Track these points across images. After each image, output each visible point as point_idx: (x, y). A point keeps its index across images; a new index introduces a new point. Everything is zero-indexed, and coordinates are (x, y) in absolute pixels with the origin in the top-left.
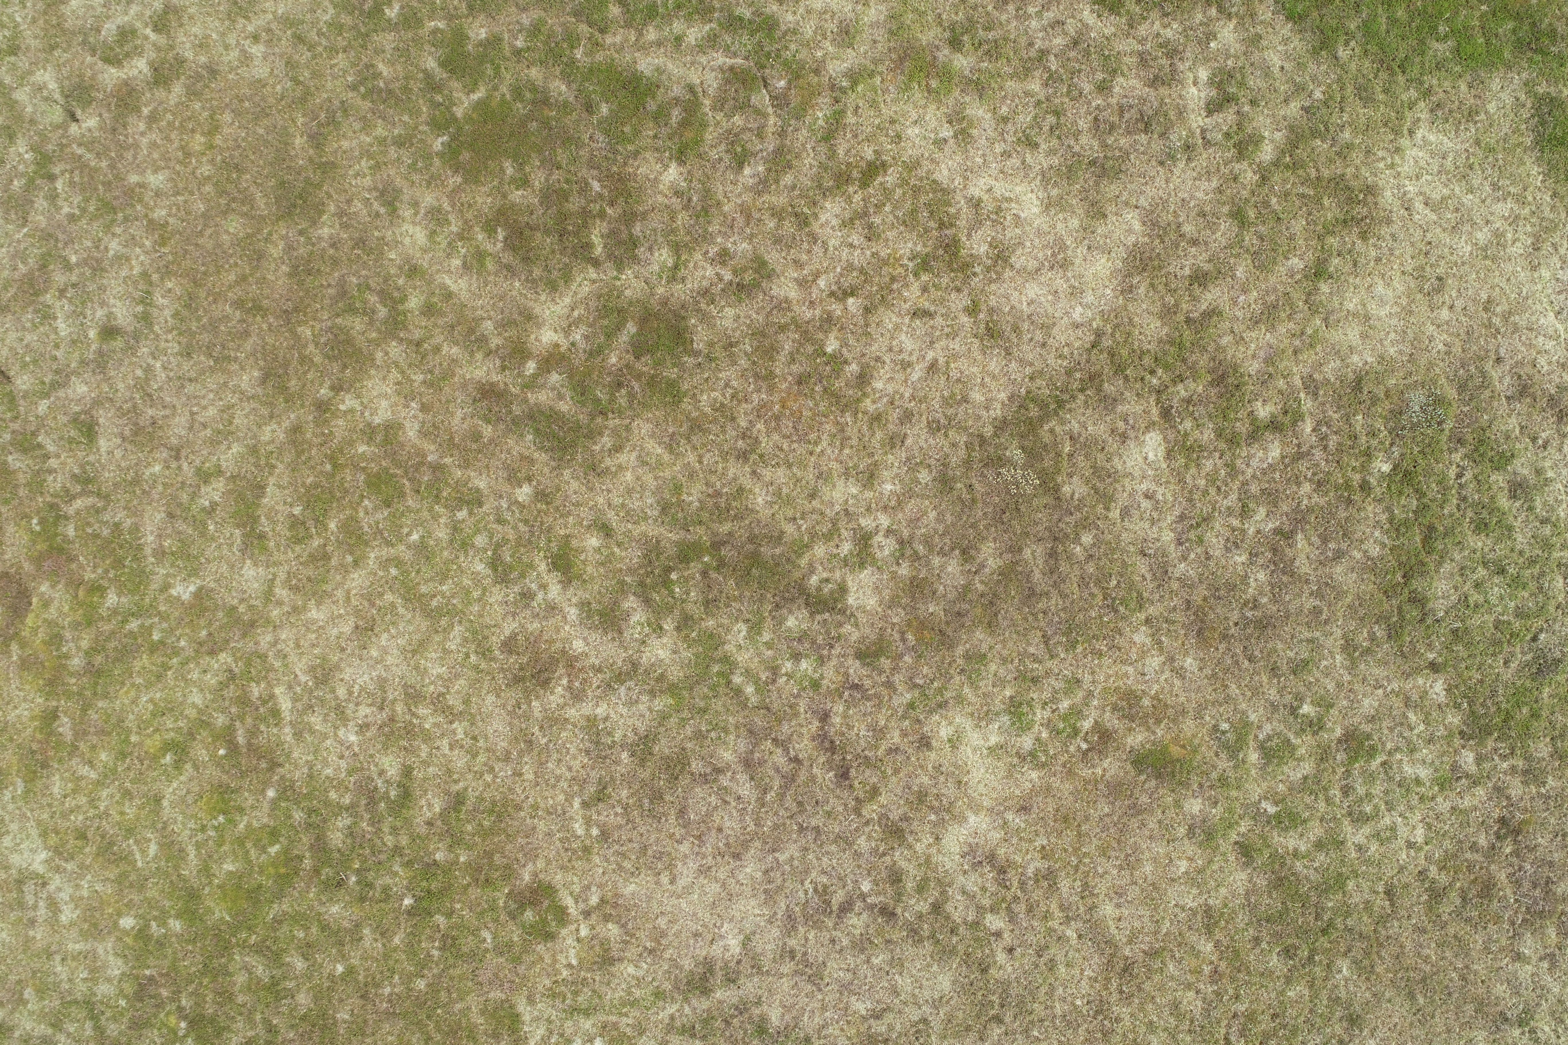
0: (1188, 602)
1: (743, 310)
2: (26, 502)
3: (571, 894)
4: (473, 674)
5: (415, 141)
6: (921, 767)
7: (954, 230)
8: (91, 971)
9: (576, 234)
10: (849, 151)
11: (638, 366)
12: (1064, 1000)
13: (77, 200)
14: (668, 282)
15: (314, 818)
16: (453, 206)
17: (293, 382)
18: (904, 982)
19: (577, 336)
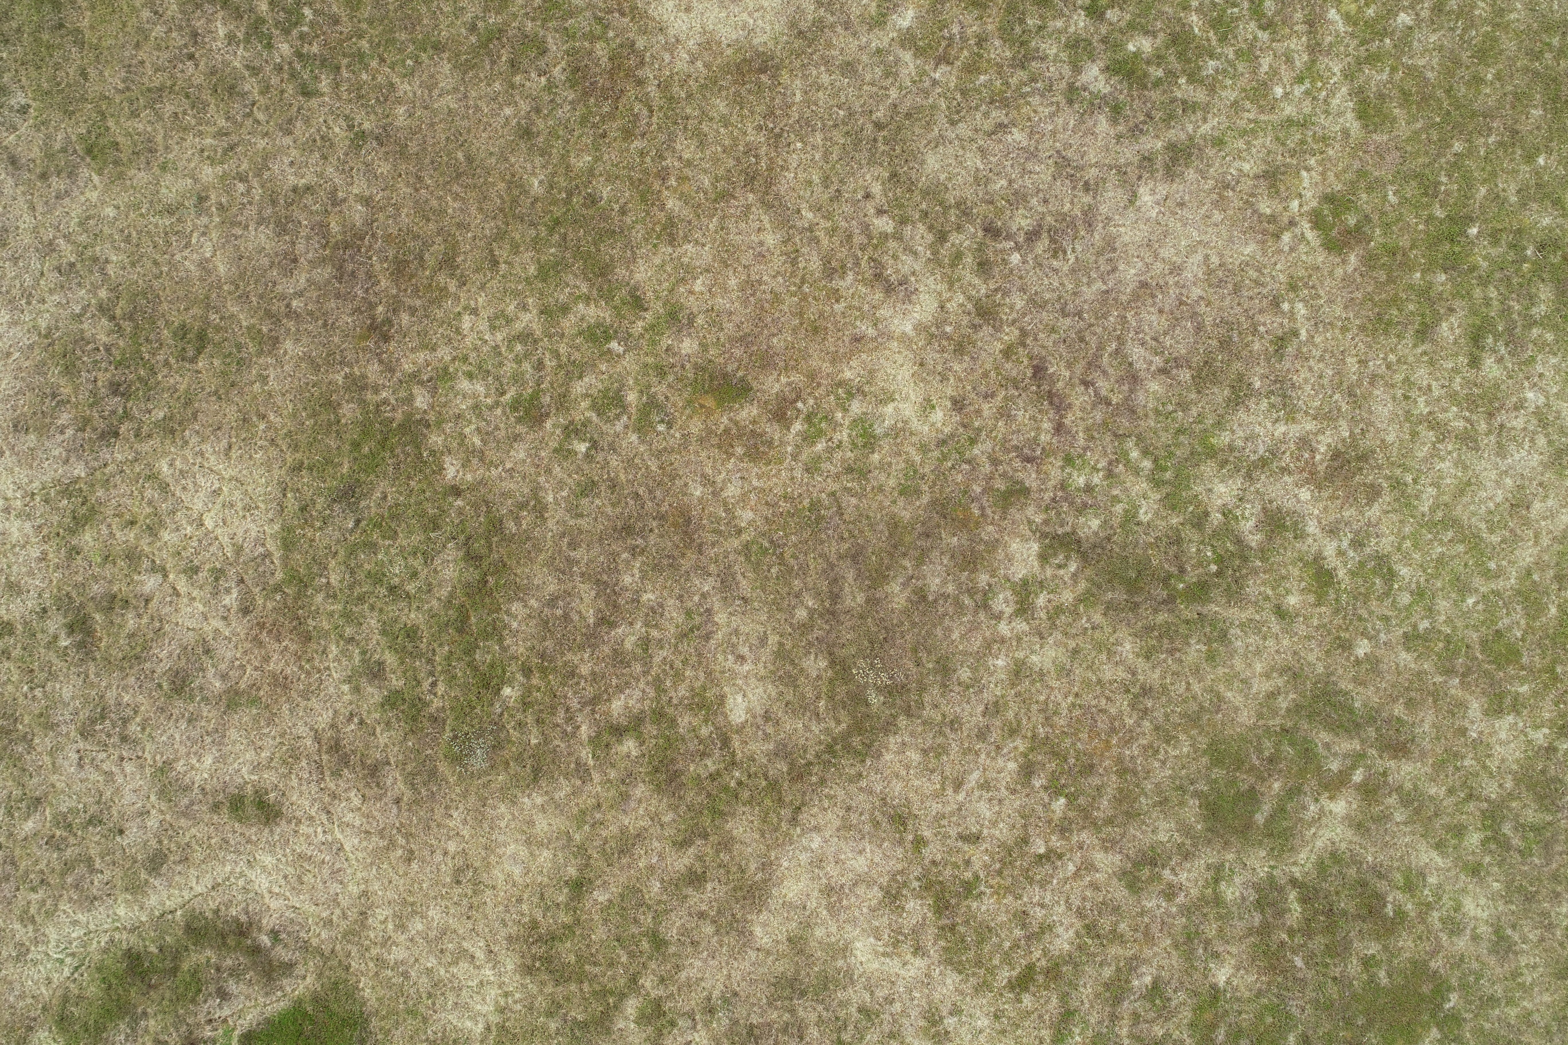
0: (700, 552)
1: (1149, 839)
3: (1308, 243)
4: (1409, 462)
5: (1477, 1003)
6: (961, 380)
7: (940, 923)
9: (1316, 912)
10: (1047, 1002)
11: (1252, 780)
12: (814, 147)
14: (1222, 865)
16: (1437, 938)
18: (973, 161)
19: (1313, 809)
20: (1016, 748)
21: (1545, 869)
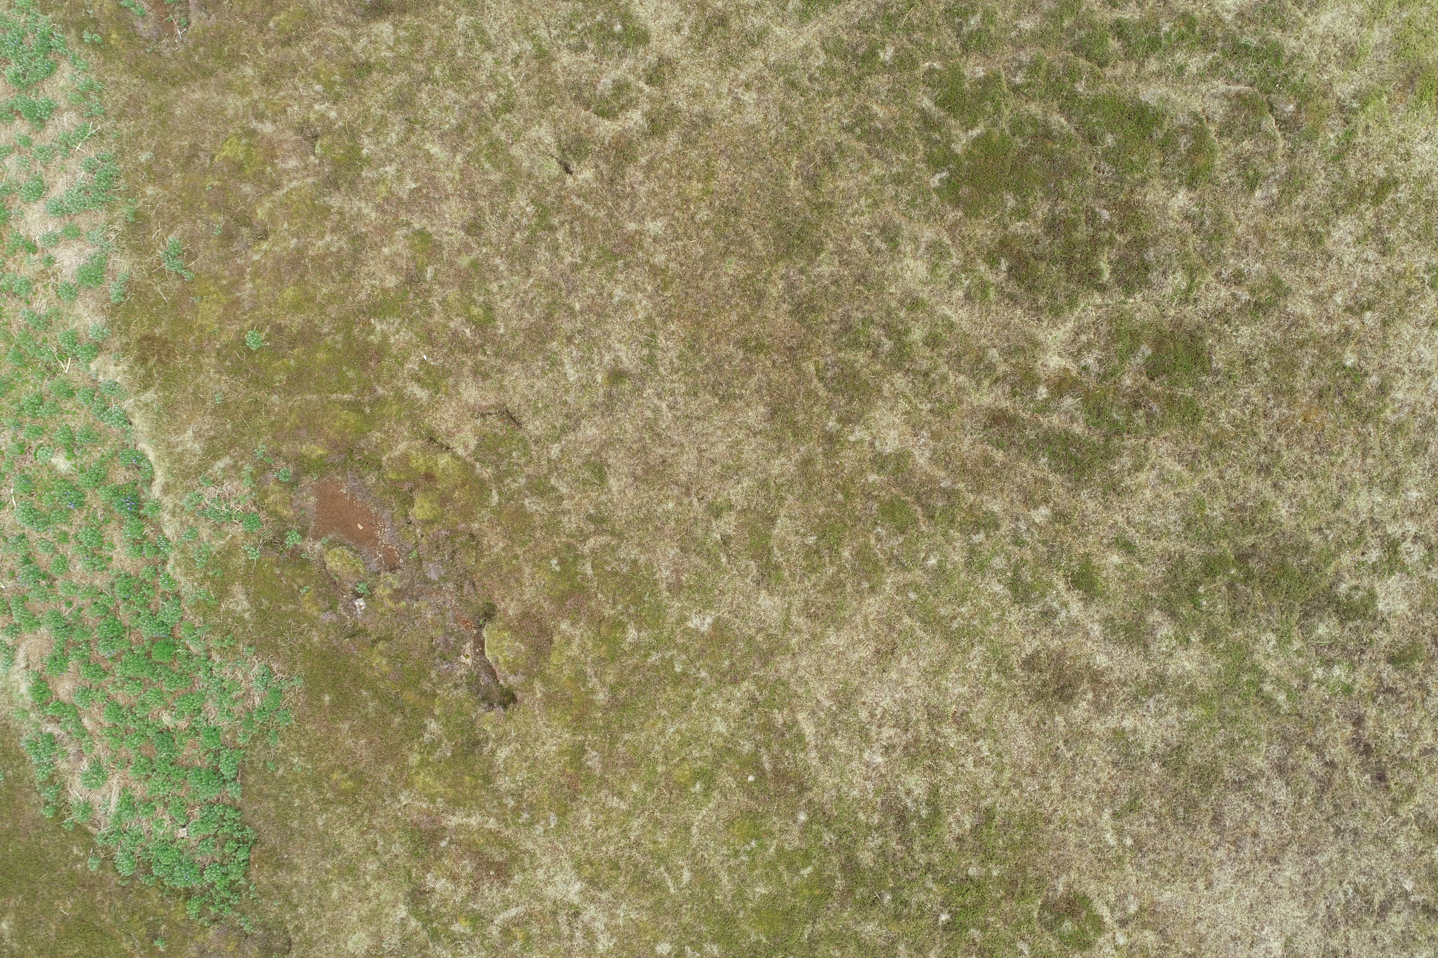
1: (1258, 328)
2: (543, 543)
3: (1107, 903)
4: (995, 693)
5: (913, 178)
9: (1086, 261)
10: (1360, 170)
11: (1154, 387)
13: (579, 249)
14: (1180, 304)
15: (846, 841)
16: (953, 239)
17: (800, 417)
19: (1090, 360)
20: (1394, 412)
21: (848, 307)
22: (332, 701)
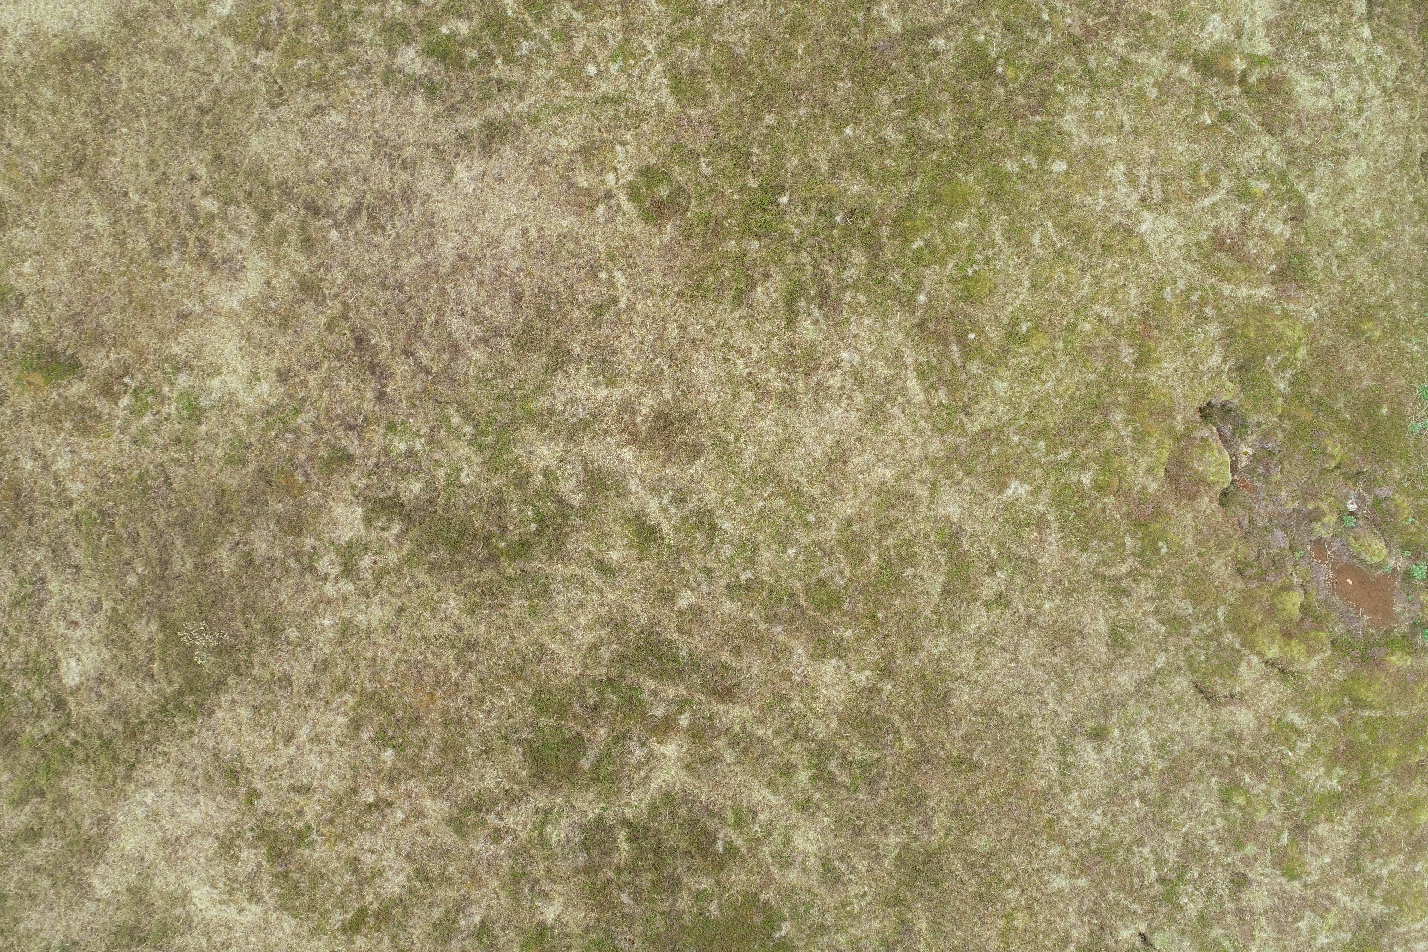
0: (31, 524)
1: (477, 786)
2: (1173, 569)
3: (624, 214)
4: (731, 422)
5: (807, 931)
6: (286, 353)
7: (274, 871)
8: (1092, 117)
9: (643, 851)
10: (379, 943)
11: (577, 728)
12: (139, 132)
13: (1135, 861)
14: (551, 809)
15: (879, 275)
16: (768, 871)
17: (918, 694)
18: (295, 143)
19: (639, 753)
20: (345, 703)
21: (871, 804)
22: (1379, 409)
